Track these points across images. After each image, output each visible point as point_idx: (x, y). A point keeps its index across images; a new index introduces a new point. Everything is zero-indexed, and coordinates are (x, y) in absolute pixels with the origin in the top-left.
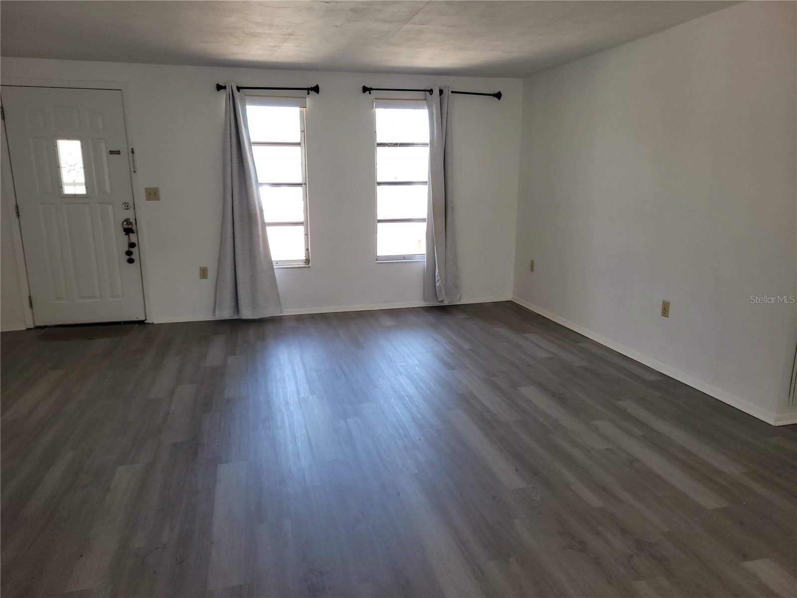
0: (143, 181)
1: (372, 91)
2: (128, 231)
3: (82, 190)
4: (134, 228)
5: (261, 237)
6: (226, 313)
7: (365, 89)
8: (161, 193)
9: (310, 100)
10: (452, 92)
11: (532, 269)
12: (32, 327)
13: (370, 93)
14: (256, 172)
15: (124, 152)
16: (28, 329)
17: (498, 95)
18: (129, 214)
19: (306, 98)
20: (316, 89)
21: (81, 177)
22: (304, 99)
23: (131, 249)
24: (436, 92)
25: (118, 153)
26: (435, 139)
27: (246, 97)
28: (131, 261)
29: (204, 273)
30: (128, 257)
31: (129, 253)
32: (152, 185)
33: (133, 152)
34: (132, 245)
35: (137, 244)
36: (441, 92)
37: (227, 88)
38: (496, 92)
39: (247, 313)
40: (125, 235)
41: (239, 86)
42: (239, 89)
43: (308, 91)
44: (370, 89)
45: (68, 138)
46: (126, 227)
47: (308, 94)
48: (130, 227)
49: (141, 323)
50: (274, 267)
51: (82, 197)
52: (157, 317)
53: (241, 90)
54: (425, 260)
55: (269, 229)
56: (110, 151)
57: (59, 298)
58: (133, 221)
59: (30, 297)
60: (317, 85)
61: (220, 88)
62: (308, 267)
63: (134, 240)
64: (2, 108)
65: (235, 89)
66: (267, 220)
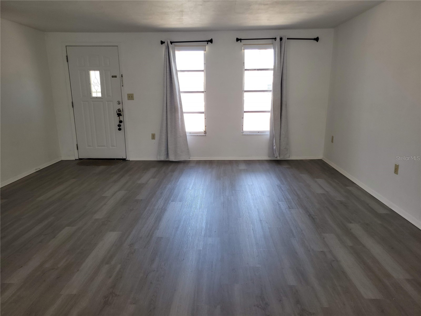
0: (127, 90)
1: (242, 41)
2: (119, 115)
3: (99, 95)
4: (122, 113)
5: (180, 119)
6: (163, 158)
7: (238, 40)
8: (135, 96)
10: (288, 39)
11: (332, 141)
12: (78, 158)
13: (241, 42)
14: (179, 85)
15: (118, 76)
16: (76, 159)
17: (317, 39)
18: (120, 107)
19: (206, 46)
20: (211, 41)
21: (99, 90)
22: (205, 47)
23: (120, 124)
24: (278, 39)
25: (116, 77)
26: (276, 66)
27: (175, 47)
28: (120, 129)
29: (153, 137)
30: (119, 128)
31: (119, 126)
32: (130, 92)
33: (122, 76)
34: (121, 122)
35: (123, 122)
36: (281, 39)
37: (165, 43)
38: (315, 37)
39: (172, 158)
40: (118, 116)
41: (172, 41)
42: (171, 43)
43: (207, 42)
44: (241, 40)
45: (94, 70)
46: (118, 113)
47: (208, 44)
48: (120, 113)
49: (124, 160)
50: (187, 135)
51: (99, 98)
52: (131, 158)
53: (173, 44)
54: (269, 134)
55: (185, 115)
56: (112, 76)
57: (89, 146)
58: (121, 110)
59: (77, 145)
60: (212, 39)
61: (162, 43)
62: (206, 135)
63: (121, 119)
64: (67, 56)
65: (169, 43)
66: (184, 111)
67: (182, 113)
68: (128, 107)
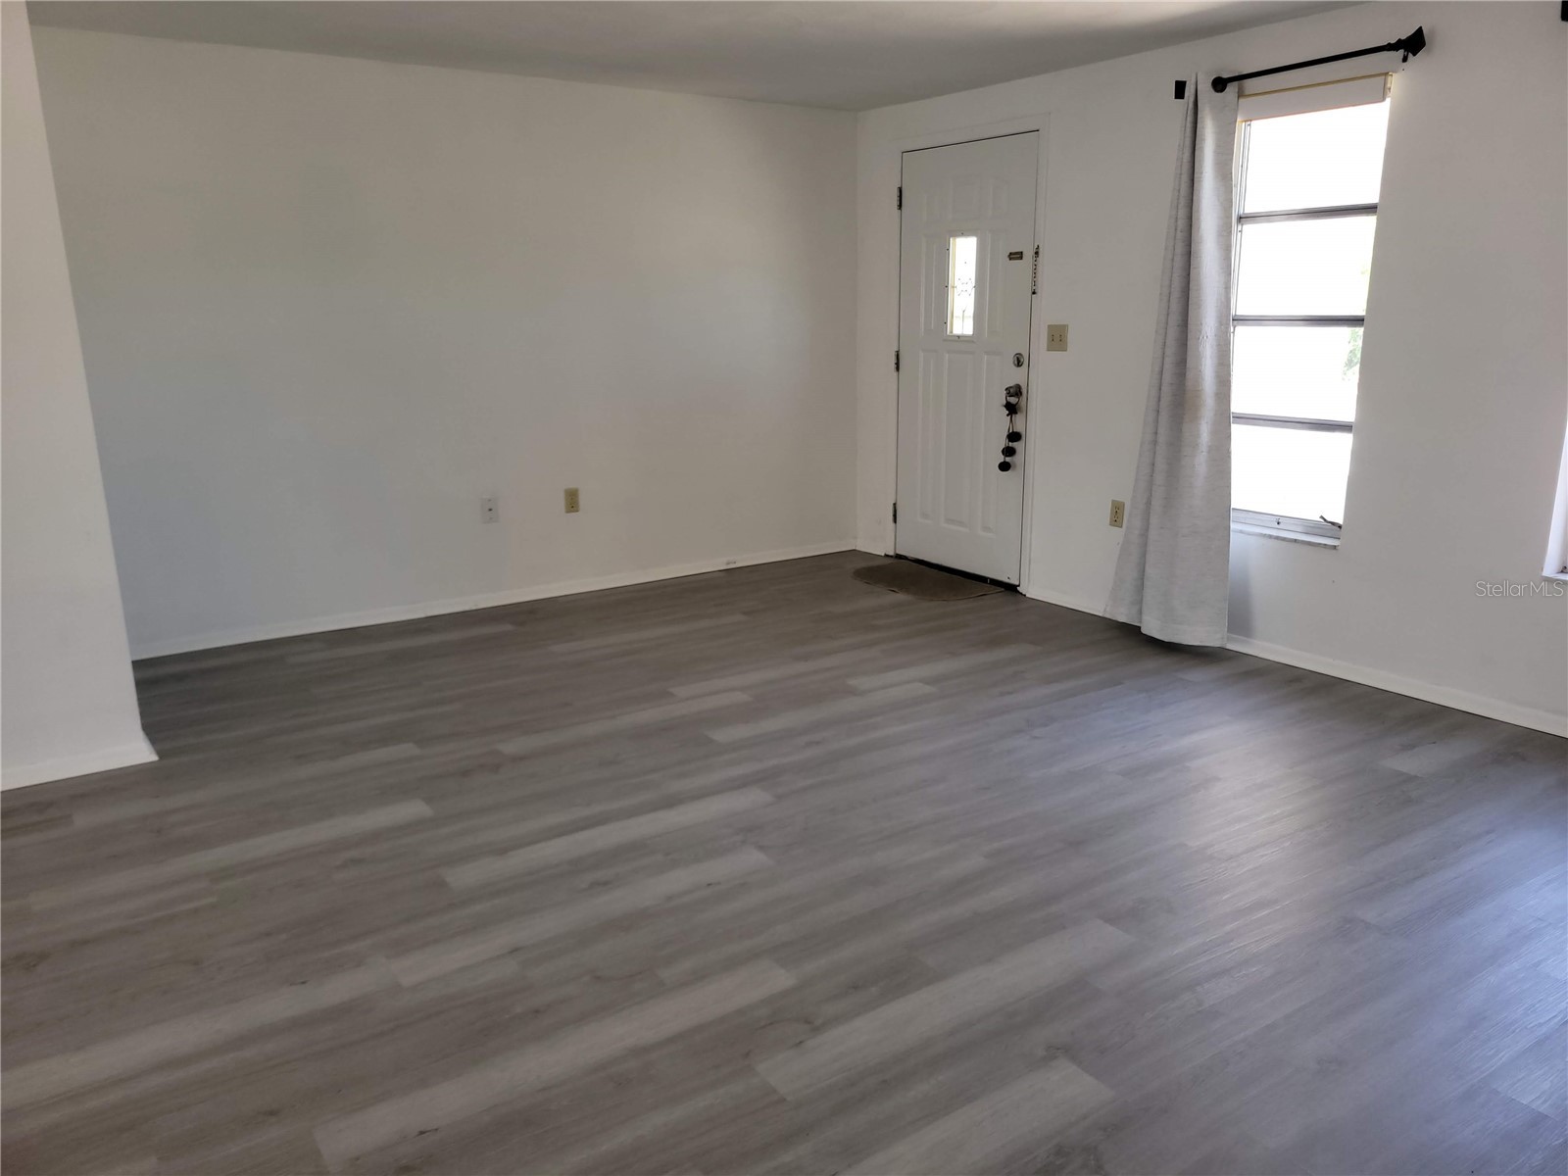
0: (1048, 312)
2: (1012, 409)
3: (968, 327)
4: (1023, 403)
6: (1124, 614)
8: (1070, 337)
9: (1401, 79)
12: (891, 553)
15: (1028, 254)
16: (887, 556)
18: (1016, 377)
19: (1386, 74)
20: (1414, 44)
21: (971, 309)
27: (1241, 102)
28: (1004, 467)
29: (1117, 514)
30: (1003, 459)
31: (1009, 452)
32: (1057, 320)
33: (1037, 254)
34: (1014, 436)
35: (1023, 434)
39: (1152, 627)
40: (1008, 415)
42: (1219, 84)
43: (1405, 51)
45: (964, 234)
46: (1010, 399)
47: (1405, 60)
48: (1016, 400)
49: (1012, 589)
51: (966, 341)
52: (1032, 590)
53: (1232, 88)
56: (1011, 254)
57: (925, 515)
58: (1024, 391)
59: (895, 504)
60: (1420, 31)
62: (1335, 547)
63: (1019, 428)
64: (900, 190)
65: (1205, 87)
67: (1225, 418)
68: (1045, 381)
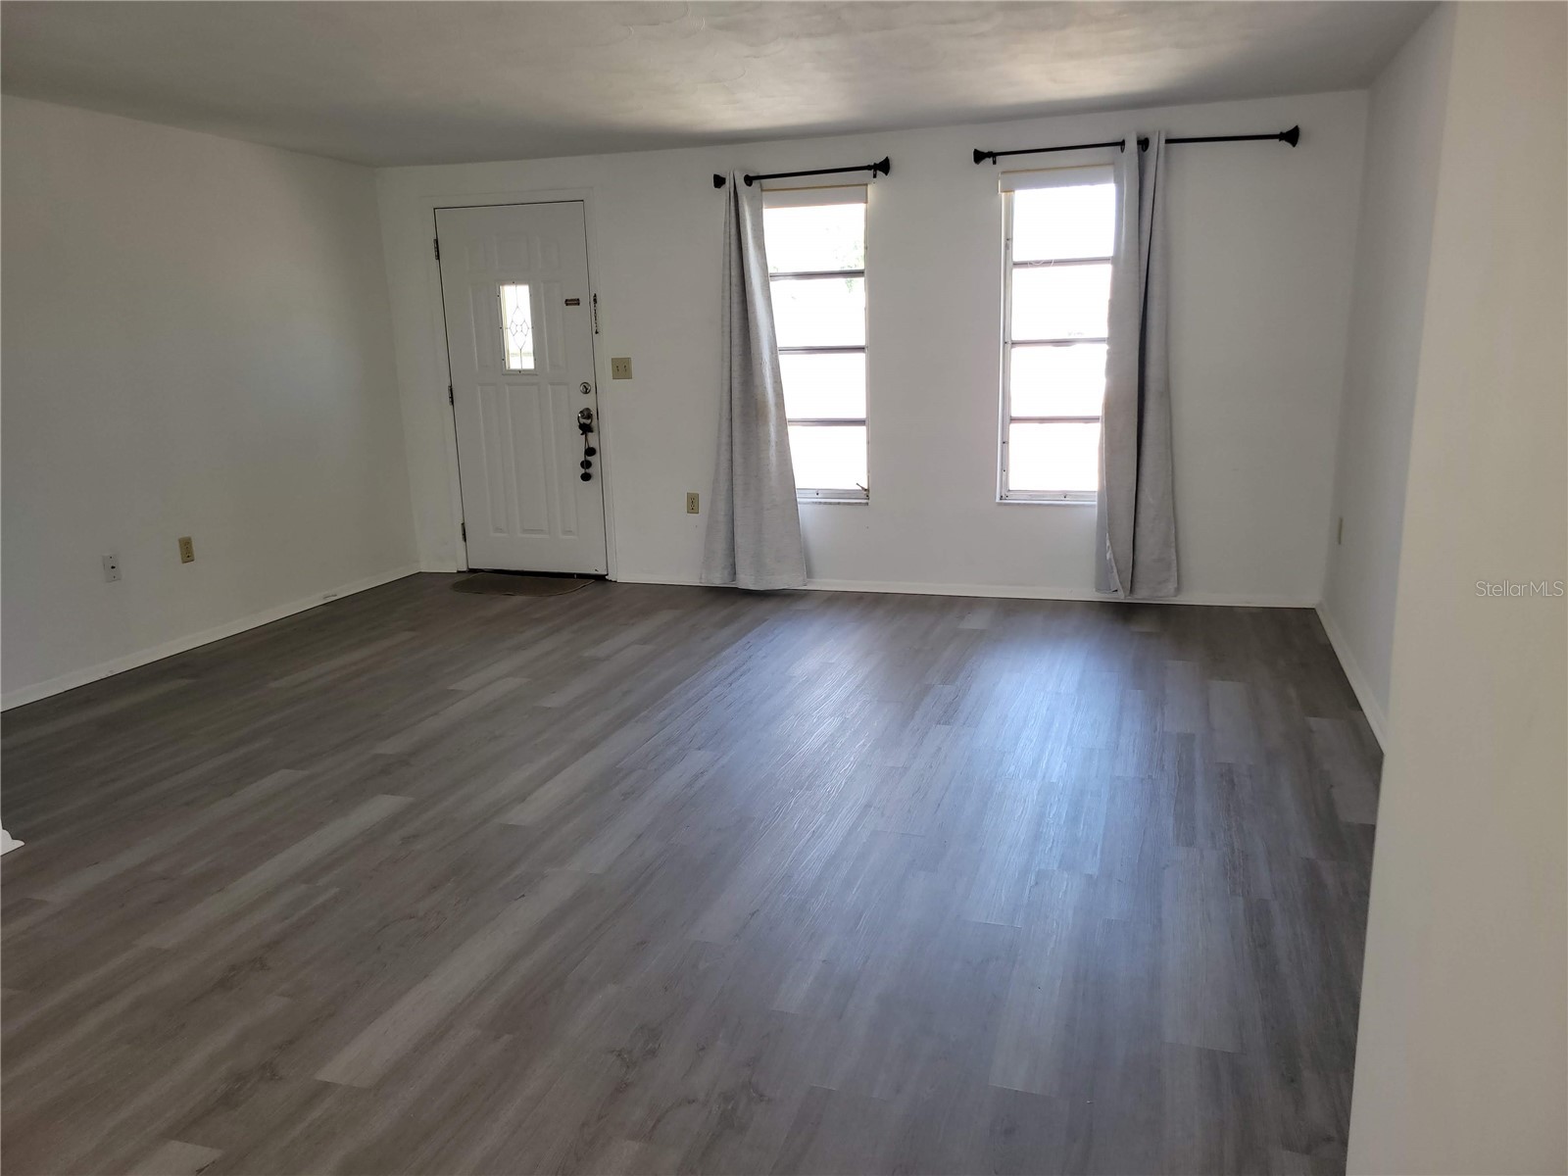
0: (610, 347)
1: (998, 158)
2: (586, 429)
3: (529, 364)
4: (594, 424)
5: (773, 443)
6: (718, 579)
7: (979, 156)
8: (634, 366)
9: (874, 190)
10: (1168, 141)
11: (1340, 538)
12: (465, 569)
13: (994, 163)
14: (773, 327)
15: (585, 301)
16: (459, 572)
17: (1292, 137)
18: (588, 402)
19: (866, 185)
20: (884, 167)
21: (529, 347)
22: (864, 187)
23: (589, 458)
24: (1132, 145)
25: (576, 302)
26: (1123, 247)
27: (764, 193)
28: (586, 477)
29: (693, 504)
30: (583, 471)
31: (586, 464)
32: (620, 354)
33: (595, 301)
34: (590, 451)
35: (598, 448)
36: (1144, 144)
37: (728, 182)
38: (1287, 128)
39: (746, 581)
40: (582, 434)
41: (751, 175)
42: (749, 180)
43: (875, 170)
44: (993, 155)
45: (514, 282)
46: (583, 421)
47: (875, 176)
48: (588, 422)
49: (601, 579)
50: (798, 500)
51: (528, 375)
52: (621, 574)
53: (755, 183)
54: (1096, 503)
55: (792, 430)
56: (567, 300)
57: (498, 530)
58: (594, 413)
59: (463, 524)
60: (887, 160)
61: (719, 181)
62: (867, 504)
63: (593, 443)
64: (437, 241)
65: (740, 182)
66: (790, 415)
67: (783, 423)
68: (614, 402)
